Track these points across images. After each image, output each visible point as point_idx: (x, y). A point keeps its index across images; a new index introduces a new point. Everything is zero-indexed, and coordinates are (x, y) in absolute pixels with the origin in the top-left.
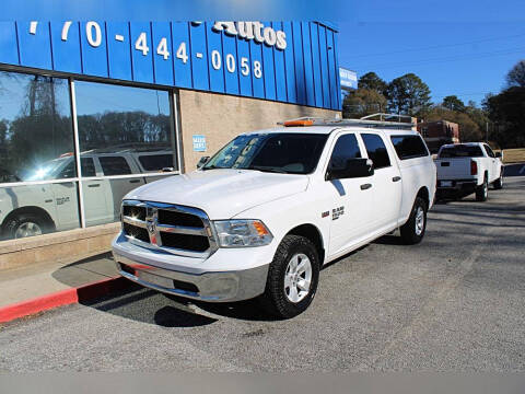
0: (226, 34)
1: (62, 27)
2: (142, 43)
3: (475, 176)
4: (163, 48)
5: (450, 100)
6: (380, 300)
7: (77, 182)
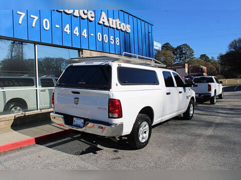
0: (104, 25)
1: (33, 21)
2: (67, 29)
3: (210, 92)
4: (76, 31)
5: (203, 56)
6: (172, 145)
7: (37, 90)
